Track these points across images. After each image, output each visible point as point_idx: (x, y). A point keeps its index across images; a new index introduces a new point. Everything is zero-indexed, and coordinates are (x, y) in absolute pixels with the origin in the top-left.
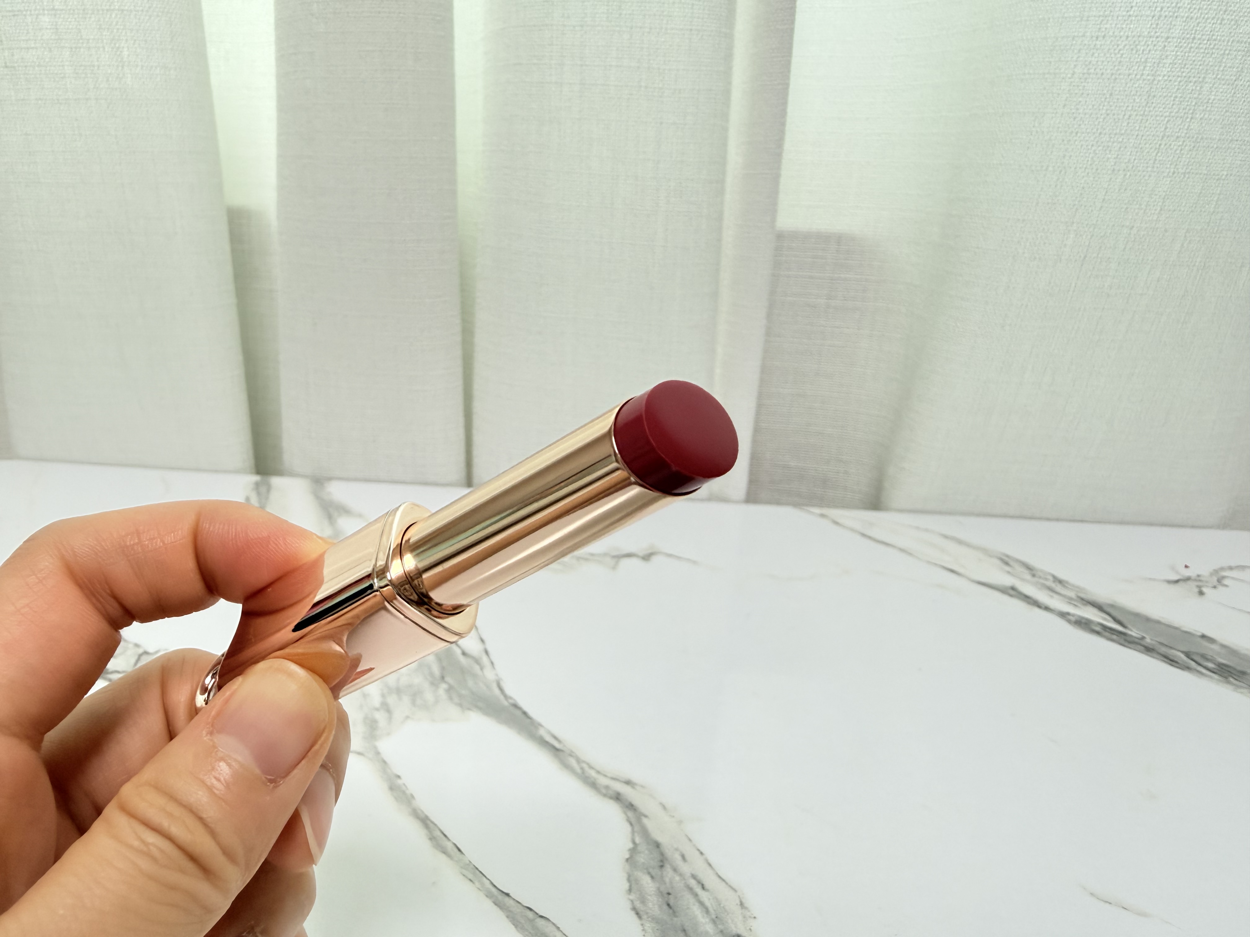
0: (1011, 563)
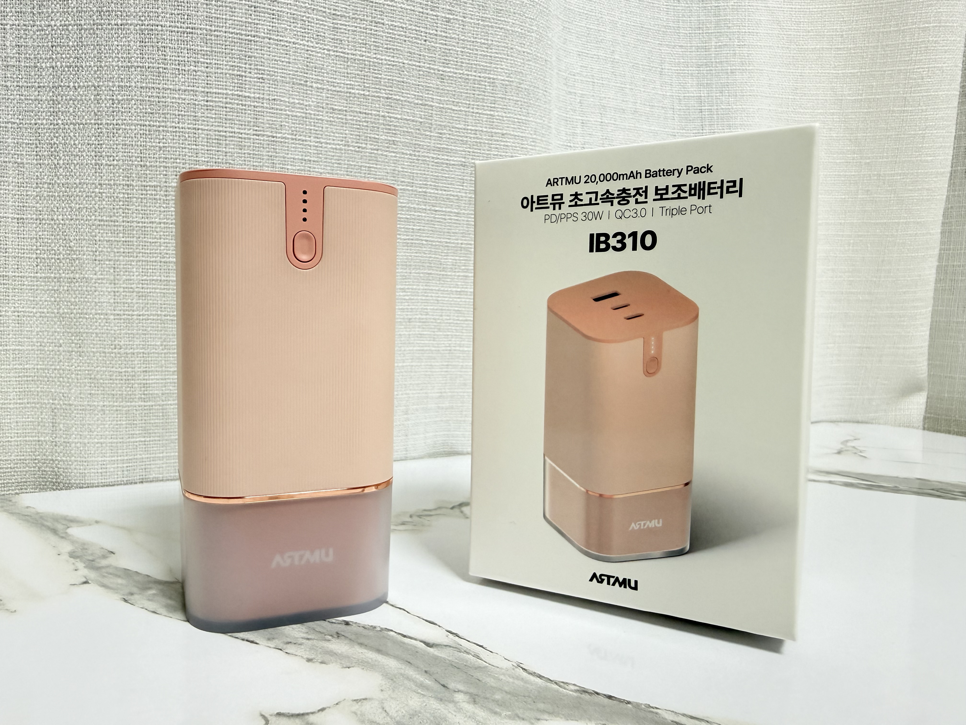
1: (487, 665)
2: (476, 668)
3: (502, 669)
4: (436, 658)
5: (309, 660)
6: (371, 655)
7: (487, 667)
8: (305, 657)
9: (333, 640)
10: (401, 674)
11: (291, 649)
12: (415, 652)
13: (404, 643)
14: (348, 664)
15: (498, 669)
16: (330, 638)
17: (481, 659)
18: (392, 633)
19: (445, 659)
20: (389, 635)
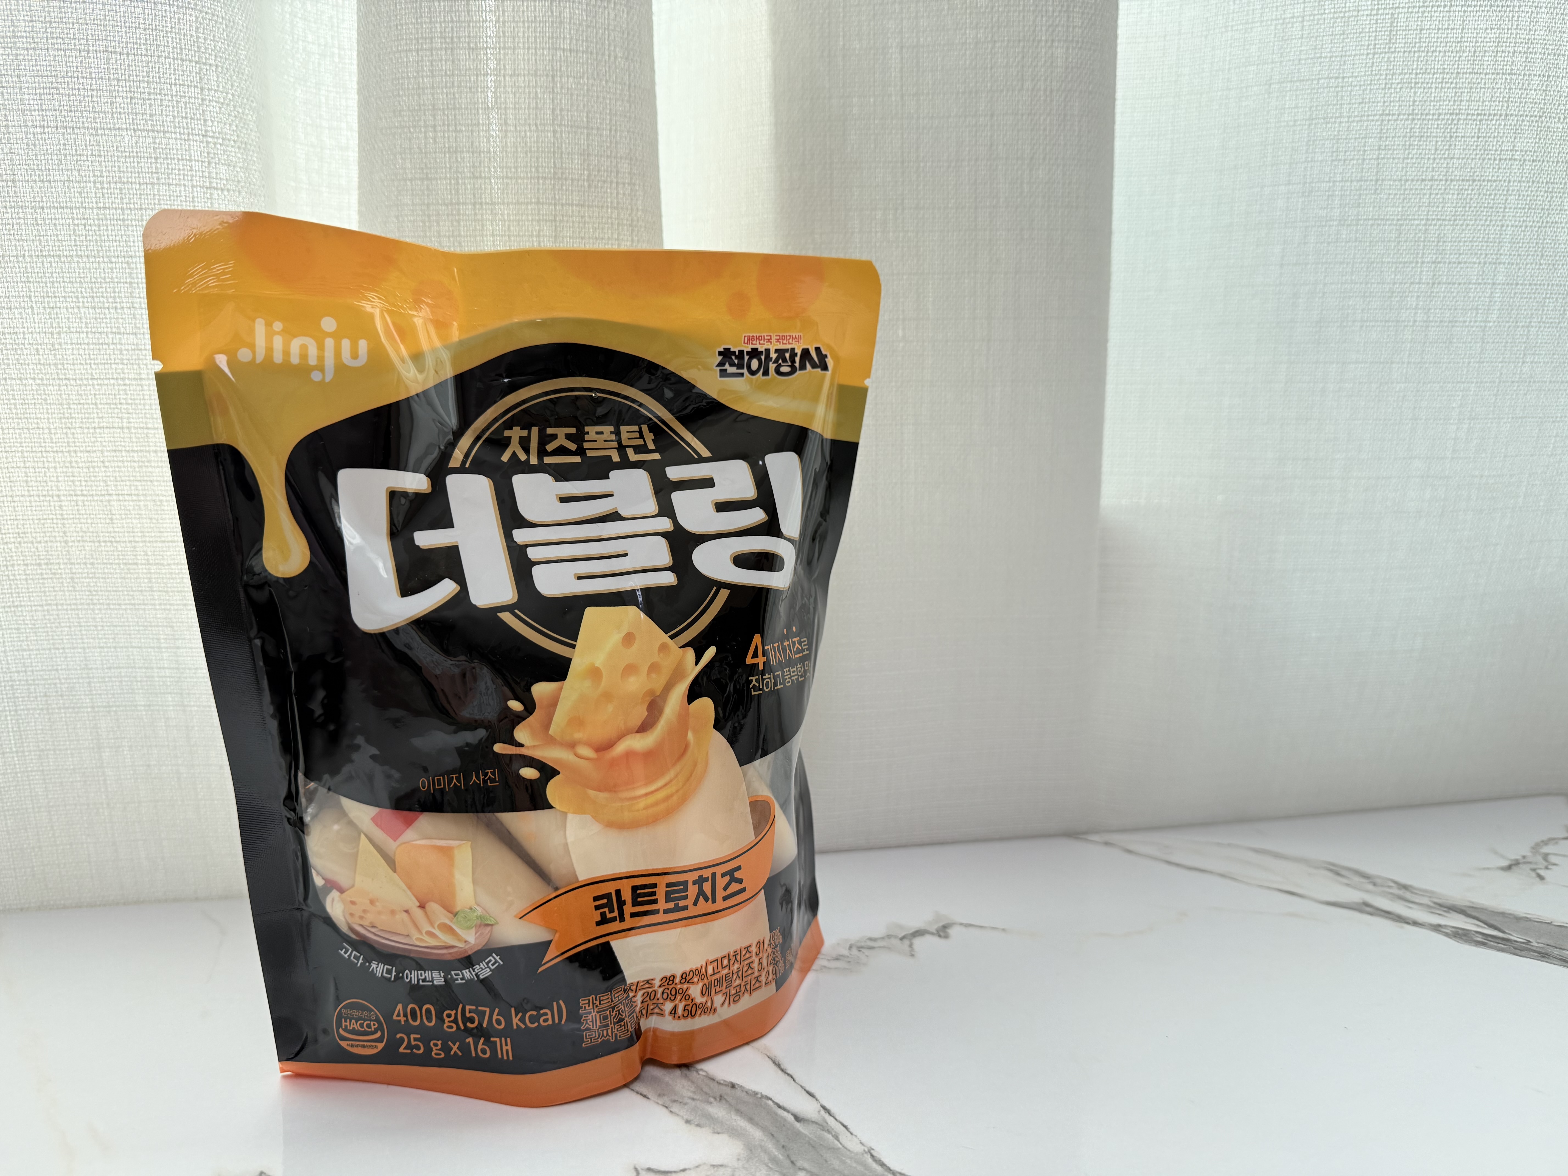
0: (1343, 872)
1: (840, 1146)
2: (829, 1149)
3: (852, 1152)
4: (798, 1134)
5: (688, 1122)
6: (742, 1123)
7: (839, 1148)
8: (685, 1117)
9: (715, 1103)
10: (761, 1147)
11: (675, 1108)
12: (782, 1124)
13: (776, 1114)
14: (719, 1130)
15: (848, 1153)
16: (712, 1100)
17: (838, 1141)
18: (770, 1102)
19: (806, 1136)
20: (766, 1104)
